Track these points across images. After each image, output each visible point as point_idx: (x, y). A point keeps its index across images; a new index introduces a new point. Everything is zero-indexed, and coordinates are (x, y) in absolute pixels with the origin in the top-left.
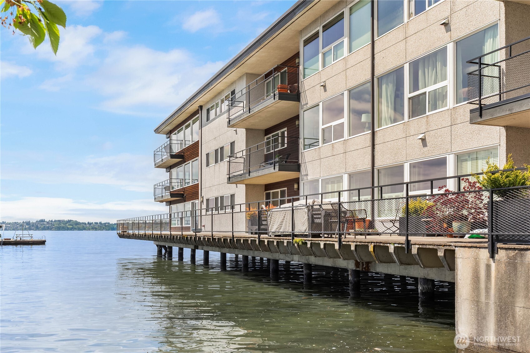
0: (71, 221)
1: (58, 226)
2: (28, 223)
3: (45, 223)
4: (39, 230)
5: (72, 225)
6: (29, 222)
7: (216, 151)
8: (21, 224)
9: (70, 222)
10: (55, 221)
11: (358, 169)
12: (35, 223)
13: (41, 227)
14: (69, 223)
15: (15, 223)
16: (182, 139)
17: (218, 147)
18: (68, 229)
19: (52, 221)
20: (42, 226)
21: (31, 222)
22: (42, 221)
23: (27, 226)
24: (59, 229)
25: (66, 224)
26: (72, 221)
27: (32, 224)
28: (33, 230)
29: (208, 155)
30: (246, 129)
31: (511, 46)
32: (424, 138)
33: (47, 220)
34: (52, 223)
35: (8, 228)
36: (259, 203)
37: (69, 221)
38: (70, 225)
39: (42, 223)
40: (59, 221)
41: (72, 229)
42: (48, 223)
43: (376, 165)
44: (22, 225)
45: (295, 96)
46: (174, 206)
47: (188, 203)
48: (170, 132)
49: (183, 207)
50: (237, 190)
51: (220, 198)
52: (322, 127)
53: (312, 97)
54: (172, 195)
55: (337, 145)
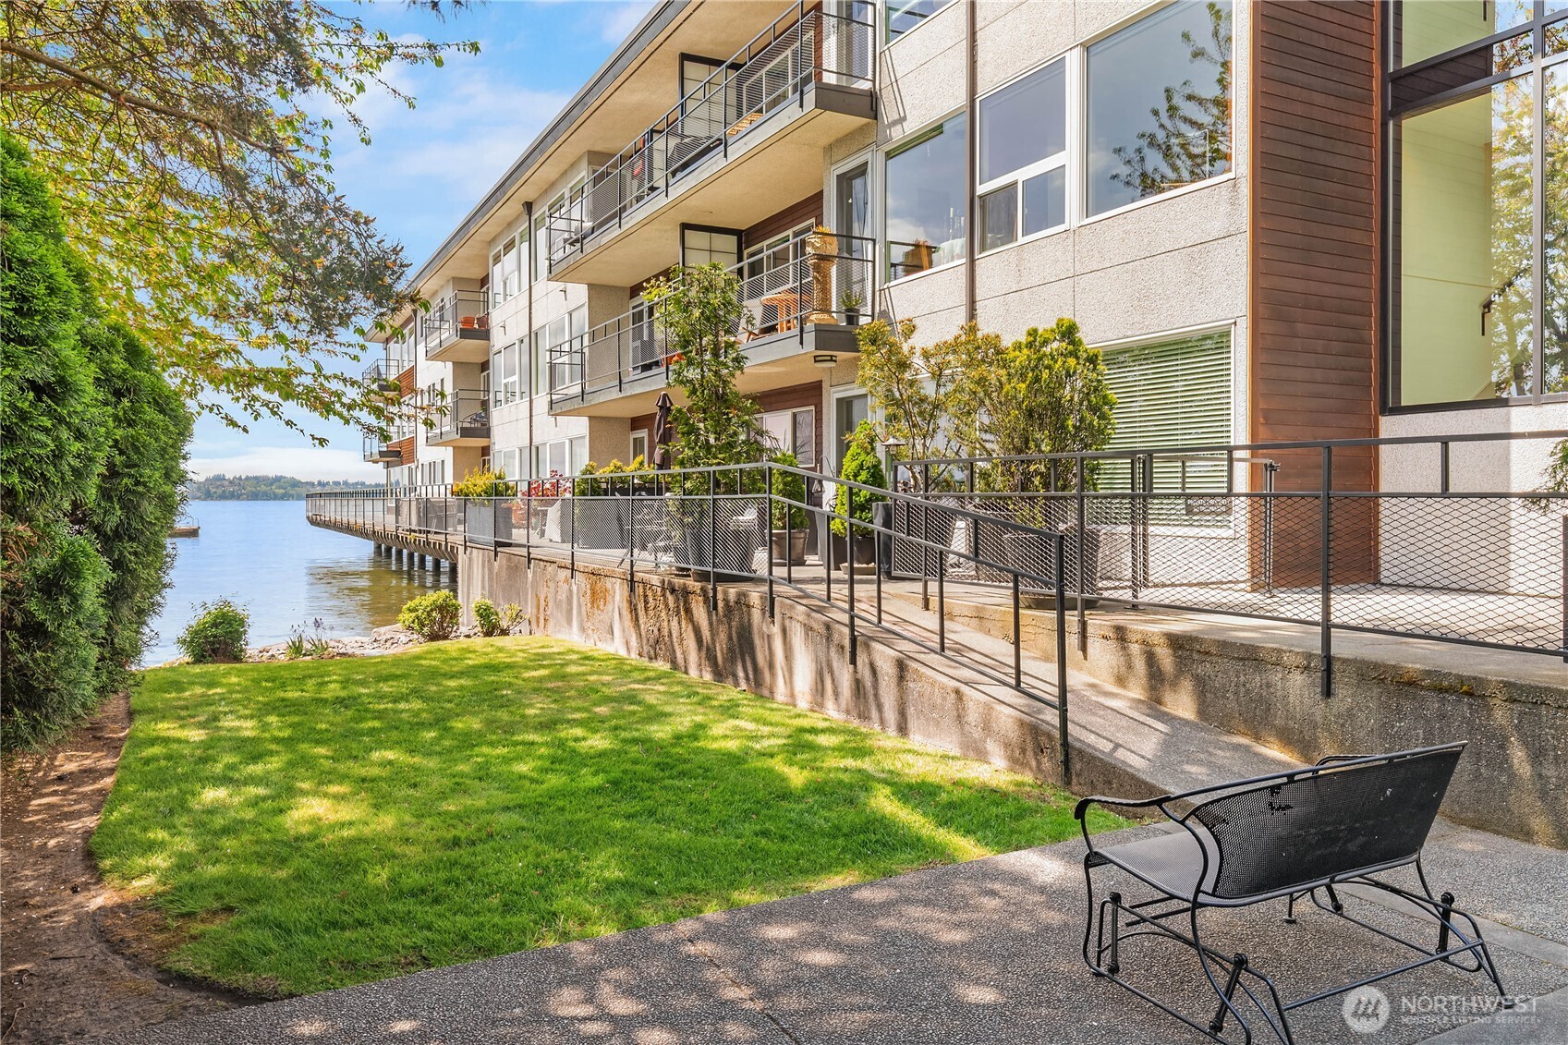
0: (281, 477)
1: (253, 489)
3: (226, 483)
4: (212, 500)
7: (429, 386)
10: (247, 478)
11: (524, 443)
12: (204, 483)
14: (277, 483)
16: (398, 358)
17: (430, 382)
18: (275, 497)
19: (240, 478)
20: (220, 491)
22: (220, 478)
24: (255, 496)
25: (272, 484)
26: (285, 477)
29: (421, 390)
30: (453, 365)
33: (229, 476)
34: (239, 483)
37: (278, 479)
38: (279, 488)
39: (219, 483)
40: (256, 478)
41: (284, 497)
42: (231, 482)
43: (533, 442)
45: (484, 334)
46: (392, 469)
47: (405, 467)
48: (387, 341)
49: (400, 474)
50: (446, 454)
51: (432, 465)
52: (504, 381)
53: (498, 339)
54: (382, 454)
55: (513, 409)
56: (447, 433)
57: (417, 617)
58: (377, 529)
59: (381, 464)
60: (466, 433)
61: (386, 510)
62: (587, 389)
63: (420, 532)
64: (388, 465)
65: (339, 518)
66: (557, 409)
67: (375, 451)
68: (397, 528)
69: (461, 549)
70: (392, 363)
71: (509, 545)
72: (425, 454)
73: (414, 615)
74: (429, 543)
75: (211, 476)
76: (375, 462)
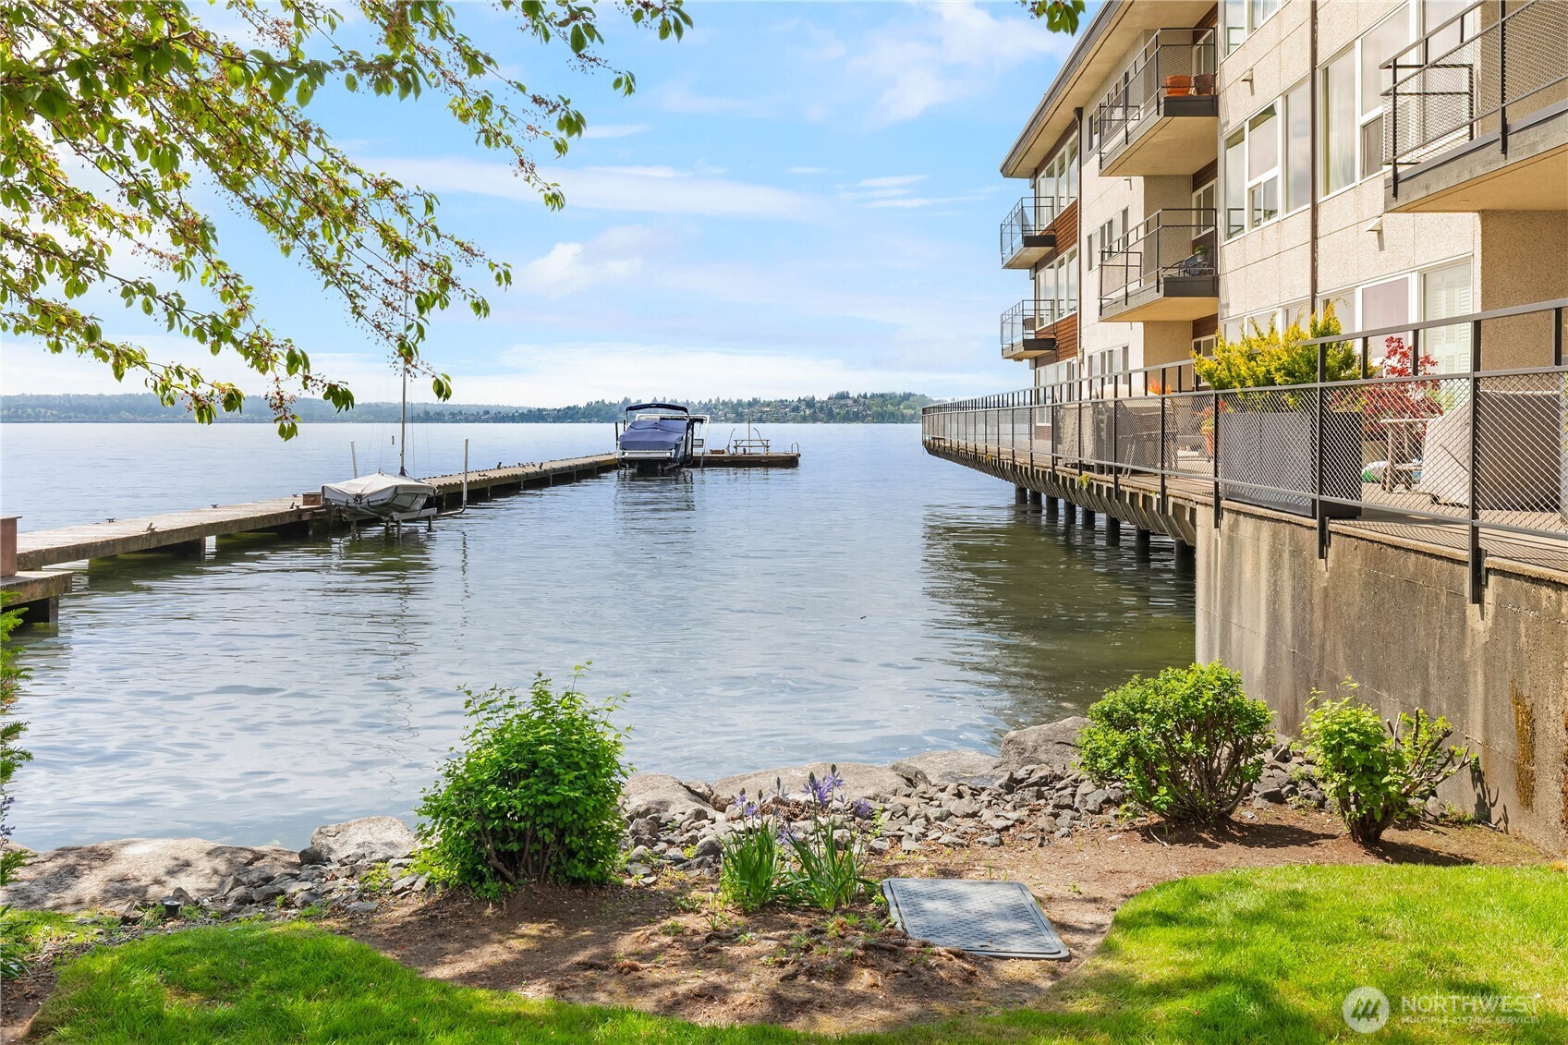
0: (910, 395)
1: (879, 409)
2: (810, 403)
3: (850, 402)
4: (835, 422)
5: (914, 409)
6: (813, 398)
7: (1103, 228)
8: (794, 404)
9: (908, 399)
10: (873, 396)
11: (1297, 296)
12: (826, 402)
13: (838, 414)
14: (906, 402)
15: (782, 401)
16: (1053, 194)
17: (1103, 221)
18: (903, 419)
19: (865, 396)
20: (843, 412)
21: (817, 399)
22: (843, 396)
23: (808, 412)
24: (881, 418)
25: (899, 404)
26: (914, 395)
27: (819, 405)
28: (821, 420)
29: (1090, 237)
30: (1145, 176)
31: (1462, 17)
32: (1379, 228)
33: (854, 394)
34: (867, 402)
35: (765, 416)
36: (1164, 370)
37: (907, 397)
39: (842, 402)
40: (882, 396)
42: (855, 401)
43: (1319, 290)
44: (796, 409)
45: (1207, 103)
46: (1041, 369)
47: (1063, 364)
48: (1036, 173)
49: (1054, 374)
50: (1132, 335)
51: (1107, 356)
52: (1248, 185)
53: (1236, 106)
54: (1028, 344)
55: (1270, 233)
56: (1137, 293)
57: (1134, 748)
58: (1019, 461)
59: (1026, 362)
60: (1173, 288)
61: (1034, 433)
62: (1515, 122)
63: (1101, 469)
64: (1037, 362)
65: (962, 443)
66: (1411, 192)
67: (1018, 340)
68: (1055, 460)
69: (1204, 516)
70: (1043, 202)
71: (1353, 513)
72: (1096, 337)
73: (1122, 739)
74: (1120, 495)
75: (835, 393)
76: (1018, 359)
